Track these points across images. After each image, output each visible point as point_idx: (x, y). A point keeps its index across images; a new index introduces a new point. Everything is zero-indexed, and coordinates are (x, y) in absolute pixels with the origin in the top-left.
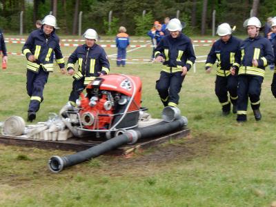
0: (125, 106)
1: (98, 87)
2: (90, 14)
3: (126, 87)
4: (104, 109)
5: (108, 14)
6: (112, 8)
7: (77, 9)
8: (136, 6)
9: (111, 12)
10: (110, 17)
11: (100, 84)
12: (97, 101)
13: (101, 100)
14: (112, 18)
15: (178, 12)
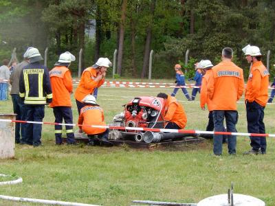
0: (155, 117)
1: (138, 104)
2: (162, 53)
3: (156, 104)
4: (142, 119)
5: (184, 54)
6: (189, 46)
7: (147, 46)
8: (218, 45)
9: (188, 52)
10: (187, 57)
11: (139, 101)
12: (137, 114)
13: (140, 113)
14: (189, 59)
15: (269, 52)
